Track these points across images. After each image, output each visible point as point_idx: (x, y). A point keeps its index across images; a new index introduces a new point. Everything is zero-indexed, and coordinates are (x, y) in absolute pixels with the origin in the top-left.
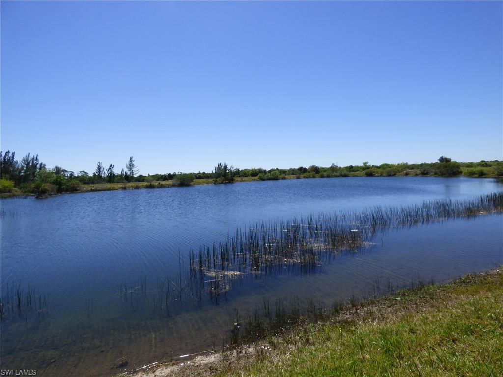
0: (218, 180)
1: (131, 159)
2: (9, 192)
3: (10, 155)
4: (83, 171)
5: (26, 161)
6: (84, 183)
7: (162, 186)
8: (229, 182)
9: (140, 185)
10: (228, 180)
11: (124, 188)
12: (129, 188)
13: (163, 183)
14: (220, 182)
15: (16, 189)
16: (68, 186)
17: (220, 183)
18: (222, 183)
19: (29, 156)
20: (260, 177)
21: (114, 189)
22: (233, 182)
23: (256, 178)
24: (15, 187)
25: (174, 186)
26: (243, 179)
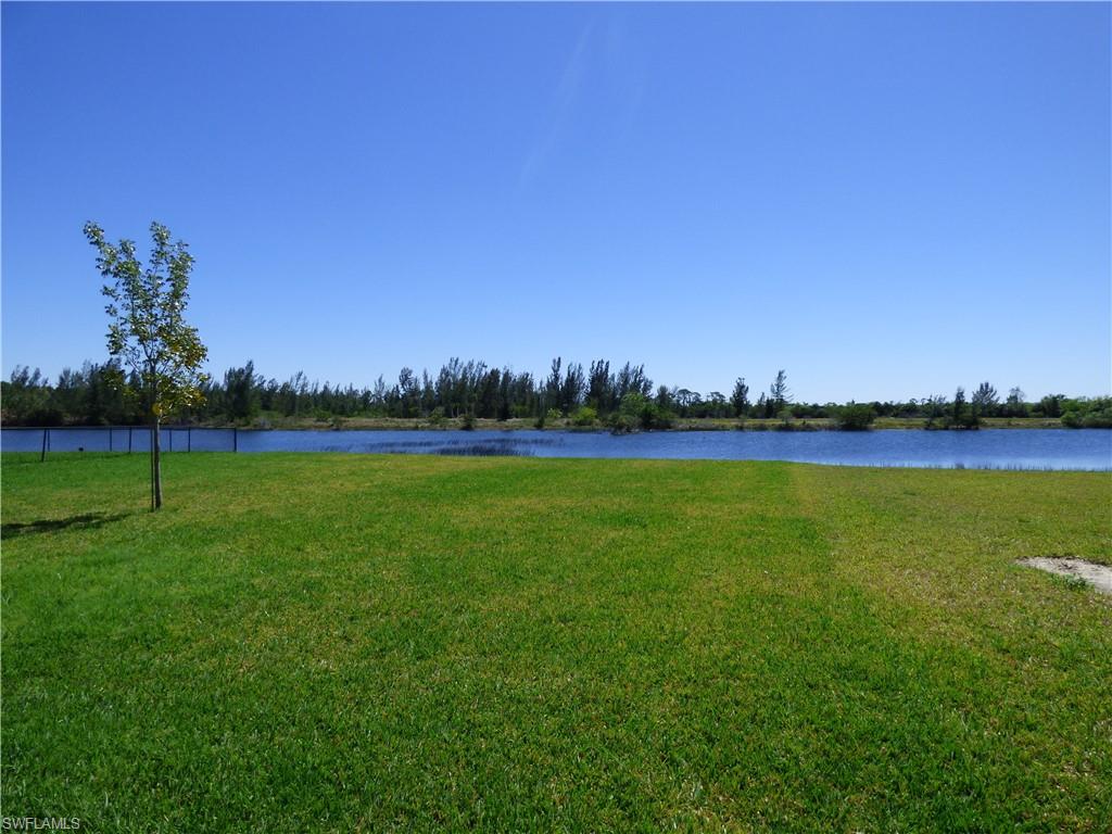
0: (935, 422)
1: (780, 374)
2: (590, 424)
3: (604, 367)
4: (717, 393)
5: (625, 376)
6: (682, 416)
7: (807, 428)
8: (968, 428)
9: (767, 423)
10: (963, 422)
11: (741, 428)
12: (748, 428)
13: (812, 422)
14: (943, 426)
15: (597, 421)
16: (659, 420)
17: (941, 429)
18: (946, 429)
19: (627, 368)
20: (1068, 418)
21: (724, 429)
22: (977, 429)
23: (1058, 421)
24: (596, 417)
25: (831, 428)
26: (1013, 423)
